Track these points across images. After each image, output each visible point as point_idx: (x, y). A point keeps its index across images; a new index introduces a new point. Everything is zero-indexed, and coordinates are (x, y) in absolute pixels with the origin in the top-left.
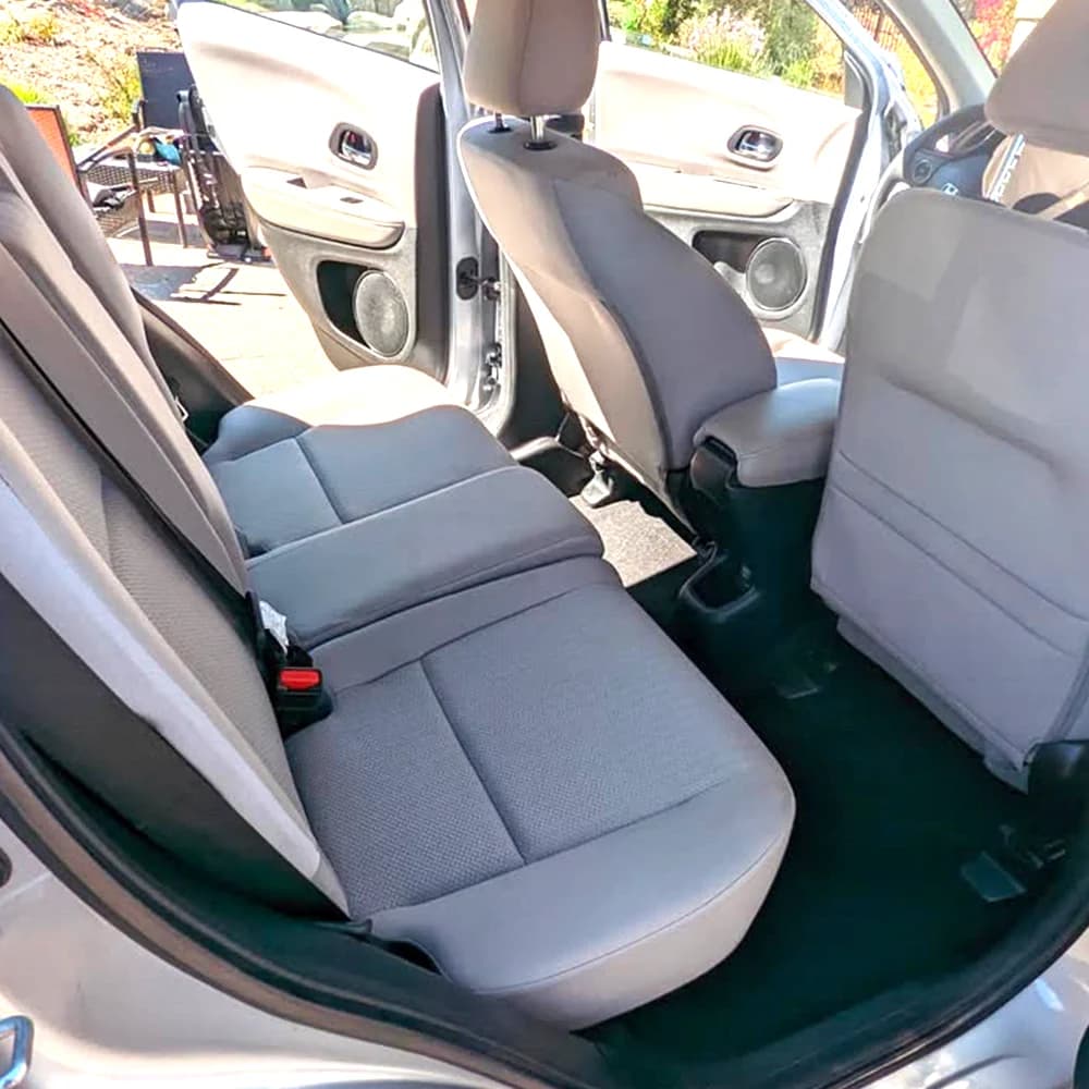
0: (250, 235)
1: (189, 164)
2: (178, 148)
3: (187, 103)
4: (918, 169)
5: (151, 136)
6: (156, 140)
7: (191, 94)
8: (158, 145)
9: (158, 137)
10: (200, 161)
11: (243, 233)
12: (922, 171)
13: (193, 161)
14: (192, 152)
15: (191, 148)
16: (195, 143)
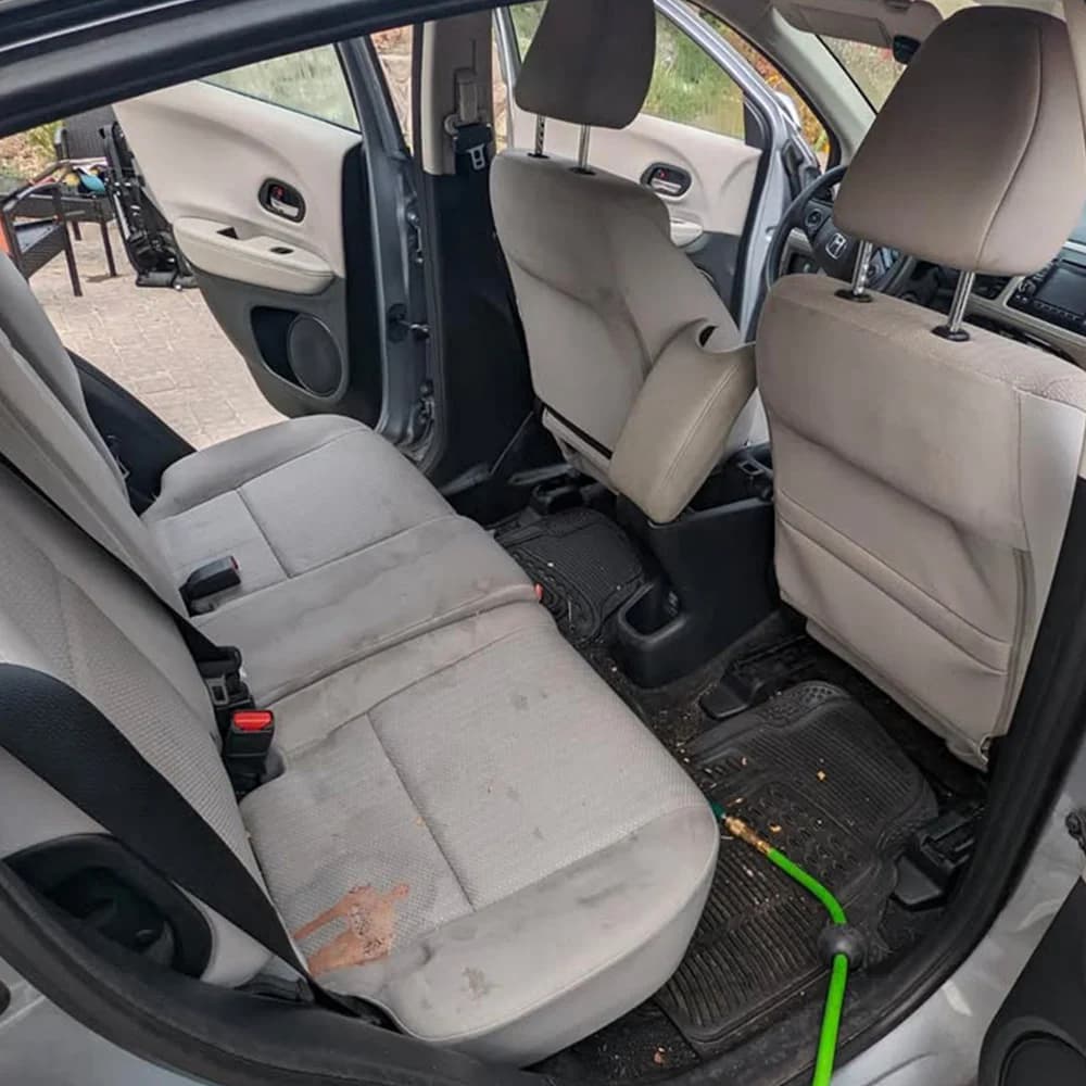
0: (179, 263)
1: (115, 197)
2: (103, 181)
3: (111, 138)
4: (811, 216)
5: (75, 168)
6: (79, 170)
7: (113, 128)
8: (83, 177)
9: (83, 168)
10: (126, 193)
11: (172, 260)
12: (814, 218)
13: (118, 193)
14: (117, 184)
15: (116, 181)
16: (120, 175)
